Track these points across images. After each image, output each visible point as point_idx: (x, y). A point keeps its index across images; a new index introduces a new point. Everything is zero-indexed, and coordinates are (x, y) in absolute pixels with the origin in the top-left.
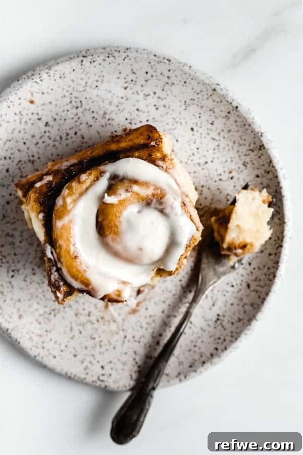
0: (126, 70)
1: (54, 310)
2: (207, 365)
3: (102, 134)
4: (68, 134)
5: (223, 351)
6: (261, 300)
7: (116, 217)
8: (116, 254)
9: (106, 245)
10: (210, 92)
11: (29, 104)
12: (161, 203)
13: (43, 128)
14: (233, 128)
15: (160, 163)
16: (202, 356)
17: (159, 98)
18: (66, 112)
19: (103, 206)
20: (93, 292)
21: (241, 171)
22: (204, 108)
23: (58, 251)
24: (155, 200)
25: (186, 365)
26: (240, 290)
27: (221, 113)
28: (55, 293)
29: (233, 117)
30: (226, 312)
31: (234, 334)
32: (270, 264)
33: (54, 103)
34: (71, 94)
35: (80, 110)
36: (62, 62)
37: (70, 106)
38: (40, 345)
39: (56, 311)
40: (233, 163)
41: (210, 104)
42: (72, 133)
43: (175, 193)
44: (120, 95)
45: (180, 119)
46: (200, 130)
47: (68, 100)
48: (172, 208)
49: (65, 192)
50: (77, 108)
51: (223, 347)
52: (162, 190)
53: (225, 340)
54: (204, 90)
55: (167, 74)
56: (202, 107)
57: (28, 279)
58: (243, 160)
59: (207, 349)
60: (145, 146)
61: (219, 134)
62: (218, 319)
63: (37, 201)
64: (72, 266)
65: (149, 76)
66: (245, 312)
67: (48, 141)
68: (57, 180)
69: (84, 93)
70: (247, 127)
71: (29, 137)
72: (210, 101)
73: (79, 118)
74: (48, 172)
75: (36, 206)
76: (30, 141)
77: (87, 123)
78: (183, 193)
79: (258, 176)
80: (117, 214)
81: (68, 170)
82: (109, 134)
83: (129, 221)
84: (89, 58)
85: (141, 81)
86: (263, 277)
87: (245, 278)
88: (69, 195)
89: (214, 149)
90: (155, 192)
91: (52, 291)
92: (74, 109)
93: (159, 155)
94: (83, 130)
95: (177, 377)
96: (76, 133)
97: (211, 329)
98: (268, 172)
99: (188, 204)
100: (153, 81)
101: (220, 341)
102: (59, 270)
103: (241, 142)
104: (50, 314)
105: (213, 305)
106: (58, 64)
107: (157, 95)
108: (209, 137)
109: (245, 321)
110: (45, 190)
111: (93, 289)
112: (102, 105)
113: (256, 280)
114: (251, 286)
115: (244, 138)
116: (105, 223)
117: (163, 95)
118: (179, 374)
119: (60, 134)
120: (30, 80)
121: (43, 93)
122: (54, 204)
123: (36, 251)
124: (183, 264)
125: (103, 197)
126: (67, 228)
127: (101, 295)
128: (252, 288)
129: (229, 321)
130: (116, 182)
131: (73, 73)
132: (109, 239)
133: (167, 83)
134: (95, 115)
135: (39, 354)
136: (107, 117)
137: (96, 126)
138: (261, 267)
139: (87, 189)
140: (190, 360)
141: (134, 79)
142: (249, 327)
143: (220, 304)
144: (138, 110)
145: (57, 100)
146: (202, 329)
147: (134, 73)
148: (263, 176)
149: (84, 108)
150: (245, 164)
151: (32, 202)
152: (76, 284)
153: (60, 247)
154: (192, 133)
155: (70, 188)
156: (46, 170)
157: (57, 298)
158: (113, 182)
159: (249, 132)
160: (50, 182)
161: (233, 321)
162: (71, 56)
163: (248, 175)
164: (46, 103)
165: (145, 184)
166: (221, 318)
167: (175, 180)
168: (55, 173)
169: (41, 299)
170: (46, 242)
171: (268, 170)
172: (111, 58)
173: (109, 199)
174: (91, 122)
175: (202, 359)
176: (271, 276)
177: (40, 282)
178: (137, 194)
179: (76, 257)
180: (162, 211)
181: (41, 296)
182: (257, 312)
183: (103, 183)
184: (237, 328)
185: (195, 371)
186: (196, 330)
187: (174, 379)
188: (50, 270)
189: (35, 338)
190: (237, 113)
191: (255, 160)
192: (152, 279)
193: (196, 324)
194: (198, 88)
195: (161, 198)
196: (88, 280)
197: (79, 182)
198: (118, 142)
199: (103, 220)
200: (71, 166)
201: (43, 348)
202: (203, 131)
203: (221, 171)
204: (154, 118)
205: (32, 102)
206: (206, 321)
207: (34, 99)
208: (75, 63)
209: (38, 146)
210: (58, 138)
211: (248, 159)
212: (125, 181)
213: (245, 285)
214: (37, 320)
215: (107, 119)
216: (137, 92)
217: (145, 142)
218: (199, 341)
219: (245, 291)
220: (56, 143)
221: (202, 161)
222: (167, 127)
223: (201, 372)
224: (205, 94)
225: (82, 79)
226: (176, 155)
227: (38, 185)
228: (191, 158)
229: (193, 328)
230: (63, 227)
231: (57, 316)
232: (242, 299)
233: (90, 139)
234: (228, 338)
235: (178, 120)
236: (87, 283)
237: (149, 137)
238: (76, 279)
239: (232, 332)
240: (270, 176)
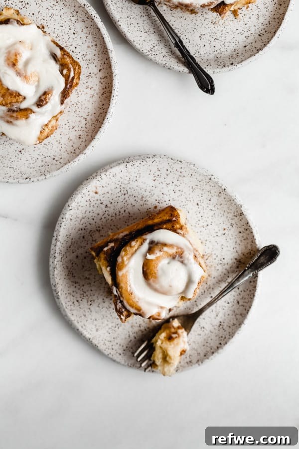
0: (154, 169)
1: (117, 325)
2: (216, 354)
3: (141, 210)
4: (120, 212)
5: (224, 345)
6: (247, 311)
7: (154, 267)
8: (156, 290)
9: (149, 285)
10: (208, 180)
11: (94, 194)
12: (181, 257)
13: (104, 209)
14: (223, 202)
15: (179, 231)
16: (211, 349)
17: (176, 185)
18: (118, 198)
19: (146, 261)
20: (143, 315)
21: (230, 230)
22: (204, 190)
23: (120, 290)
24: (177, 256)
25: (202, 355)
26: (233, 305)
27: (215, 193)
28: (120, 316)
29: (222, 196)
30: (225, 320)
31: (231, 333)
32: (251, 288)
33: (110, 192)
34: (121, 186)
35: (126, 196)
36: (114, 166)
37: (120, 194)
38: (110, 347)
39: (119, 325)
40: (224, 224)
41: (208, 188)
42: (122, 211)
43: (190, 250)
44: (151, 185)
45: (190, 198)
46: (203, 205)
47: (119, 190)
48: (188, 259)
49: (123, 253)
50: (125, 194)
51: (224, 342)
52: (181, 249)
53: (225, 338)
54: (204, 179)
55: (180, 170)
56: (203, 190)
57: (101, 306)
58: (231, 222)
59: (214, 344)
60: (169, 221)
61: (215, 206)
62: (220, 325)
63: (106, 259)
64: (129, 299)
65: (168, 172)
66: (237, 319)
67: (108, 217)
68: (117, 246)
69: (128, 185)
70: (232, 201)
71: (96, 215)
72: (208, 186)
73: (126, 201)
74: (111, 240)
75: (105, 262)
76: (97, 218)
77: (131, 204)
78: (195, 249)
79: (240, 232)
80: (156, 266)
81: (123, 238)
82: (146, 210)
83: (162, 269)
84: (131, 163)
85: (164, 175)
86: (247, 297)
87: (236, 298)
88: (125, 255)
89: (212, 216)
90: (178, 251)
91: (118, 315)
92: (123, 195)
93: (178, 226)
94: (130, 209)
95: (197, 363)
96: (125, 211)
97: (217, 331)
98: (247, 230)
99: (198, 256)
100: (171, 175)
101: (222, 339)
102: (121, 302)
103: (229, 211)
104: (115, 327)
105: (217, 316)
106: (111, 168)
107: (174, 183)
108: (208, 209)
109: (237, 325)
110: (109, 252)
111: (143, 313)
112: (140, 192)
113: (242, 298)
114: (240, 302)
115: (230, 208)
116: (148, 271)
117: (178, 183)
118: (198, 361)
119: (115, 212)
120: (95, 179)
121: (103, 187)
122: (116, 261)
123: (104, 287)
124: (197, 292)
125: (146, 255)
126: (125, 276)
127: (148, 316)
128: (240, 304)
129: (227, 326)
130: (154, 246)
131: (121, 173)
132: (151, 281)
133: (180, 176)
134: (136, 198)
135: (110, 353)
136: (144, 199)
137: (137, 206)
138: (246, 290)
139: (136, 251)
140: (205, 351)
141: (160, 175)
142: (240, 329)
143: (221, 315)
144: (163, 194)
145: (112, 190)
146: (211, 331)
147: (159, 171)
148: (244, 232)
149: (129, 194)
150: (232, 225)
151: (103, 260)
152: (132, 310)
153: (122, 288)
154: (197, 206)
155: (125, 251)
156: (109, 239)
157: (121, 319)
158: (151, 246)
159: (233, 204)
160: (113, 247)
161: (230, 325)
162: (119, 162)
163: (234, 232)
164: (105, 193)
165: (171, 246)
166: (222, 324)
167: (189, 241)
168: (115, 241)
169: (109, 318)
170: (112, 285)
171: (246, 228)
172: (145, 162)
173: (149, 257)
174: (134, 203)
175: (212, 351)
176: (252, 296)
177: (108, 307)
178: (167, 252)
179: (131, 293)
180: (182, 262)
181: (109, 316)
182: (244, 319)
183: (146, 246)
184: (233, 330)
185: (208, 358)
186: (207, 332)
187: (195, 364)
188: (116, 302)
189: (107, 343)
190: (225, 193)
191: (238, 222)
192: (178, 303)
193: (207, 329)
194: (200, 178)
195: (181, 254)
196: (140, 307)
197: (131, 247)
198: (153, 219)
199: (147, 270)
200: (125, 236)
201: (113, 349)
202: (205, 205)
203: (217, 230)
204: (173, 199)
205: (96, 193)
206: (213, 326)
207: (98, 191)
208: (122, 167)
209: (102, 220)
210: (114, 215)
211: (233, 222)
212: (159, 245)
213: (236, 302)
214: (108, 332)
215: (144, 201)
216: (162, 183)
217: (170, 218)
218: (209, 339)
219: (236, 306)
220: (113, 218)
221: (205, 224)
222: (182, 204)
223: (212, 359)
224: (204, 182)
225: (127, 176)
226: (188, 221)
227: (105, 249)
228: (198, 223)
229: (205, 331)
230: (123, 275)
231: (120, 328)
232: (234, 311)
233: (134, 214)
234: (227, 337)
235: (188, 199)
236: (139, 309)
237: (172, 215)
238: (133, 307)
239: (229, 333)
240: (248, 232)
